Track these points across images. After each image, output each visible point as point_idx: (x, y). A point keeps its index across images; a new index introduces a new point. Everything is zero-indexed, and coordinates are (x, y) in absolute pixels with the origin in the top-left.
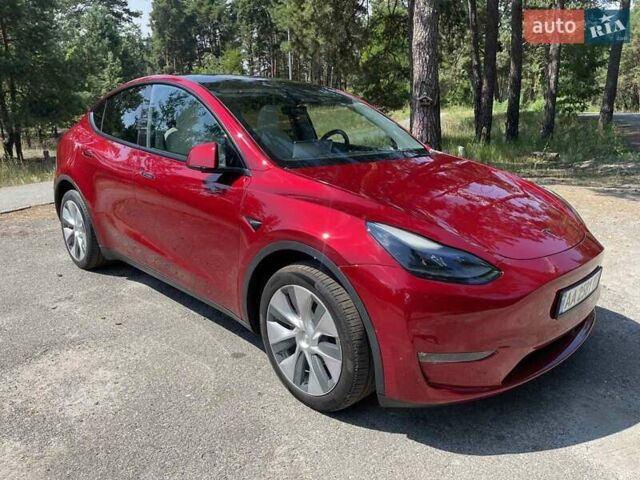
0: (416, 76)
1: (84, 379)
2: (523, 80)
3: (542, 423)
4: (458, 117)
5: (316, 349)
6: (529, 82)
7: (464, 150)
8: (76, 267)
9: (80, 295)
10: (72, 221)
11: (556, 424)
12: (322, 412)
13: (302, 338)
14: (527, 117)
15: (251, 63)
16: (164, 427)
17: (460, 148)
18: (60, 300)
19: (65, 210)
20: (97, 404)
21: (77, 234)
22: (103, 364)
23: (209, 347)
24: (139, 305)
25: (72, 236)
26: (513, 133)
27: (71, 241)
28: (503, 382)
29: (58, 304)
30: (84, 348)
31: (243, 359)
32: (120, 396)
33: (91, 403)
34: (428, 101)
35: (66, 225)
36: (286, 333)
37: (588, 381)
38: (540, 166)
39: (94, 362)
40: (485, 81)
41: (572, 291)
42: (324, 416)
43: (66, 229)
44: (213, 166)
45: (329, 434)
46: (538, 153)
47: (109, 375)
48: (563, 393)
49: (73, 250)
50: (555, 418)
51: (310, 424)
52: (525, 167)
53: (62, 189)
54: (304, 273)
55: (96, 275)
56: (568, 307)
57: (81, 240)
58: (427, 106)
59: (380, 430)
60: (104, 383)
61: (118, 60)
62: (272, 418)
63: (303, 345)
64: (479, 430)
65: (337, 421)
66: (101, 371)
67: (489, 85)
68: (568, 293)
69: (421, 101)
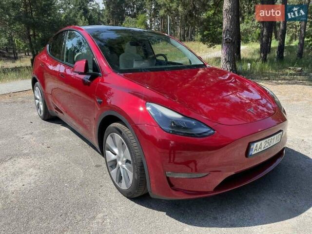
0: (224, 26)
1: (22, 173)
3: (240, 212)
4: (253, 48)
5: (124, 166)
7: (251, 66)
8: (40, 118)
9: (36, 132)
10: (38, 97)
11: (248, 213)
12: (128, 198)
13: (119, 160)
14: (290, 49)
15: (151, 21)
16: (49, 200)
17: (249, 64)
18: (27, 134)
19: (35, 91)
20: (24, 185)
21: (40, 103)
22: (33, 166)
23: (86, 161)
24: (62, 138)
25: (39, 104)
26: (280, 56)
27: (38, 107)
28: (214, 190)
29: (25, 136)
30: (28, 158)
31: (100, 168)
32: (35, 183)
33: (21, 184)
34: (230, 40)
35: (36, 99)
36: (113, 157)
37: (274, 191)
38: (291, 74)
39: (30, 165)
40: (265, 29)
41: (259, 143)
42: (128, 200)
43: (36, 100)
44: (83, 72)
45: (127, 209)
46: (291, 68)
47: (34, 171)
48: (258, 197)
49: (39, 111)
50: (249, 210)
51: (119, 203)
52: (283, 75)
53: (34, 81)
54: (118, 127)
55: (48, 122)
56: (256, 152)
57: (41, 106)
58: (229, 42)
59: (153, 209)
60: (30, 176)
61: (87, 20)
62: (102, 199)
63: (119, 163)
64: (205, 213)
65: (134, 203)
66: (31, 170)
67: (267, 32)
68: (255, 144)
69: (226, 40)
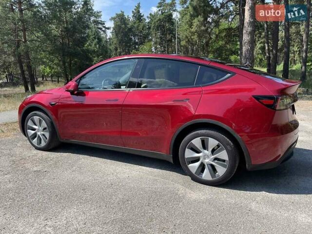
2: (290, 55)
6: (292, 55)
15: (156, 48)
